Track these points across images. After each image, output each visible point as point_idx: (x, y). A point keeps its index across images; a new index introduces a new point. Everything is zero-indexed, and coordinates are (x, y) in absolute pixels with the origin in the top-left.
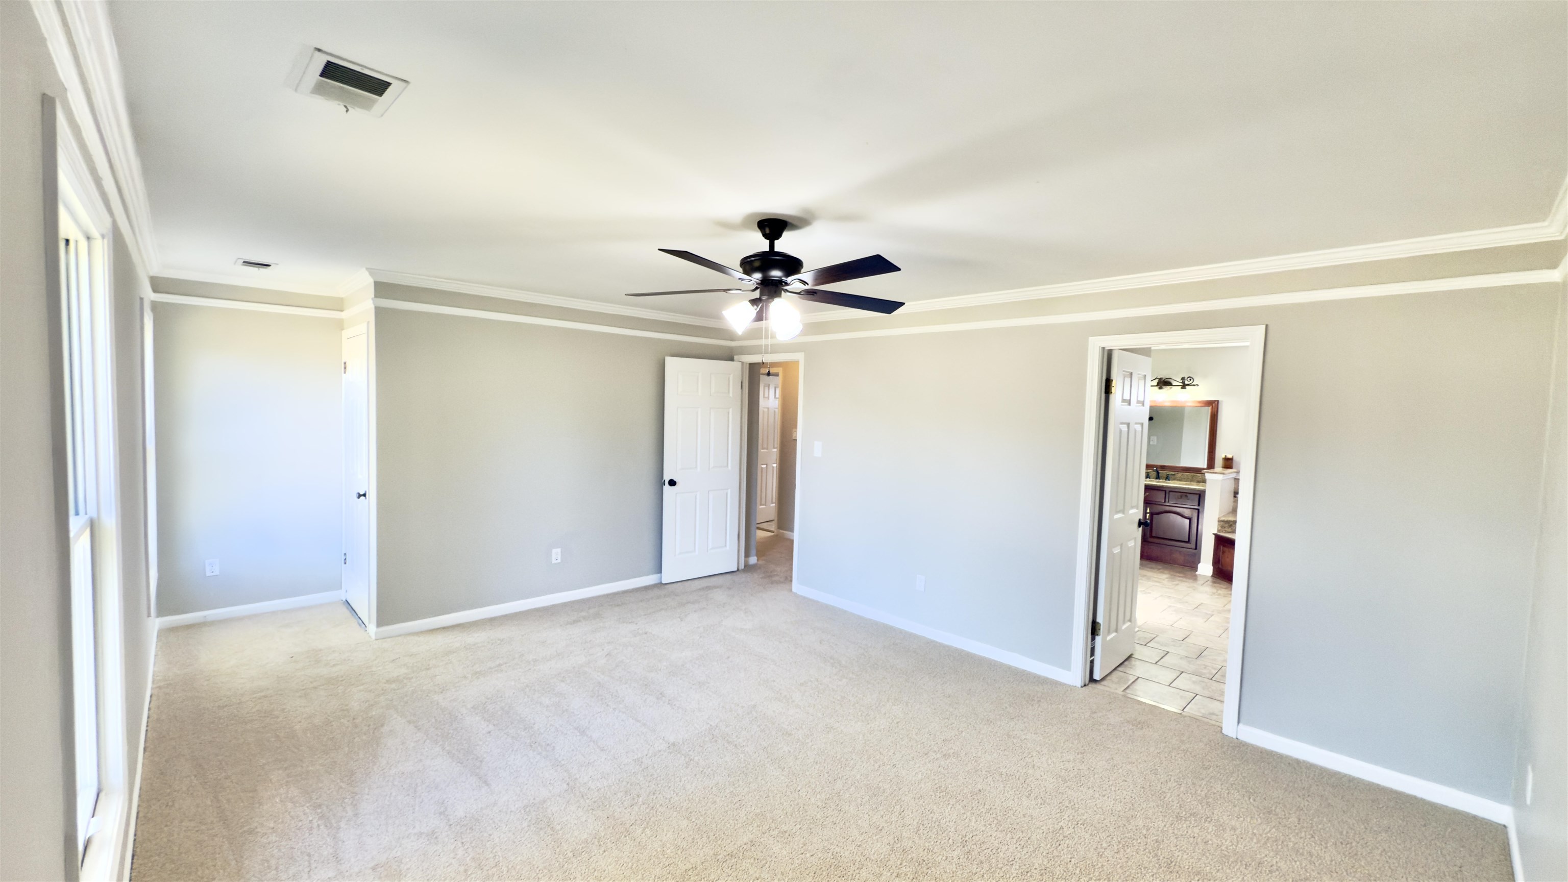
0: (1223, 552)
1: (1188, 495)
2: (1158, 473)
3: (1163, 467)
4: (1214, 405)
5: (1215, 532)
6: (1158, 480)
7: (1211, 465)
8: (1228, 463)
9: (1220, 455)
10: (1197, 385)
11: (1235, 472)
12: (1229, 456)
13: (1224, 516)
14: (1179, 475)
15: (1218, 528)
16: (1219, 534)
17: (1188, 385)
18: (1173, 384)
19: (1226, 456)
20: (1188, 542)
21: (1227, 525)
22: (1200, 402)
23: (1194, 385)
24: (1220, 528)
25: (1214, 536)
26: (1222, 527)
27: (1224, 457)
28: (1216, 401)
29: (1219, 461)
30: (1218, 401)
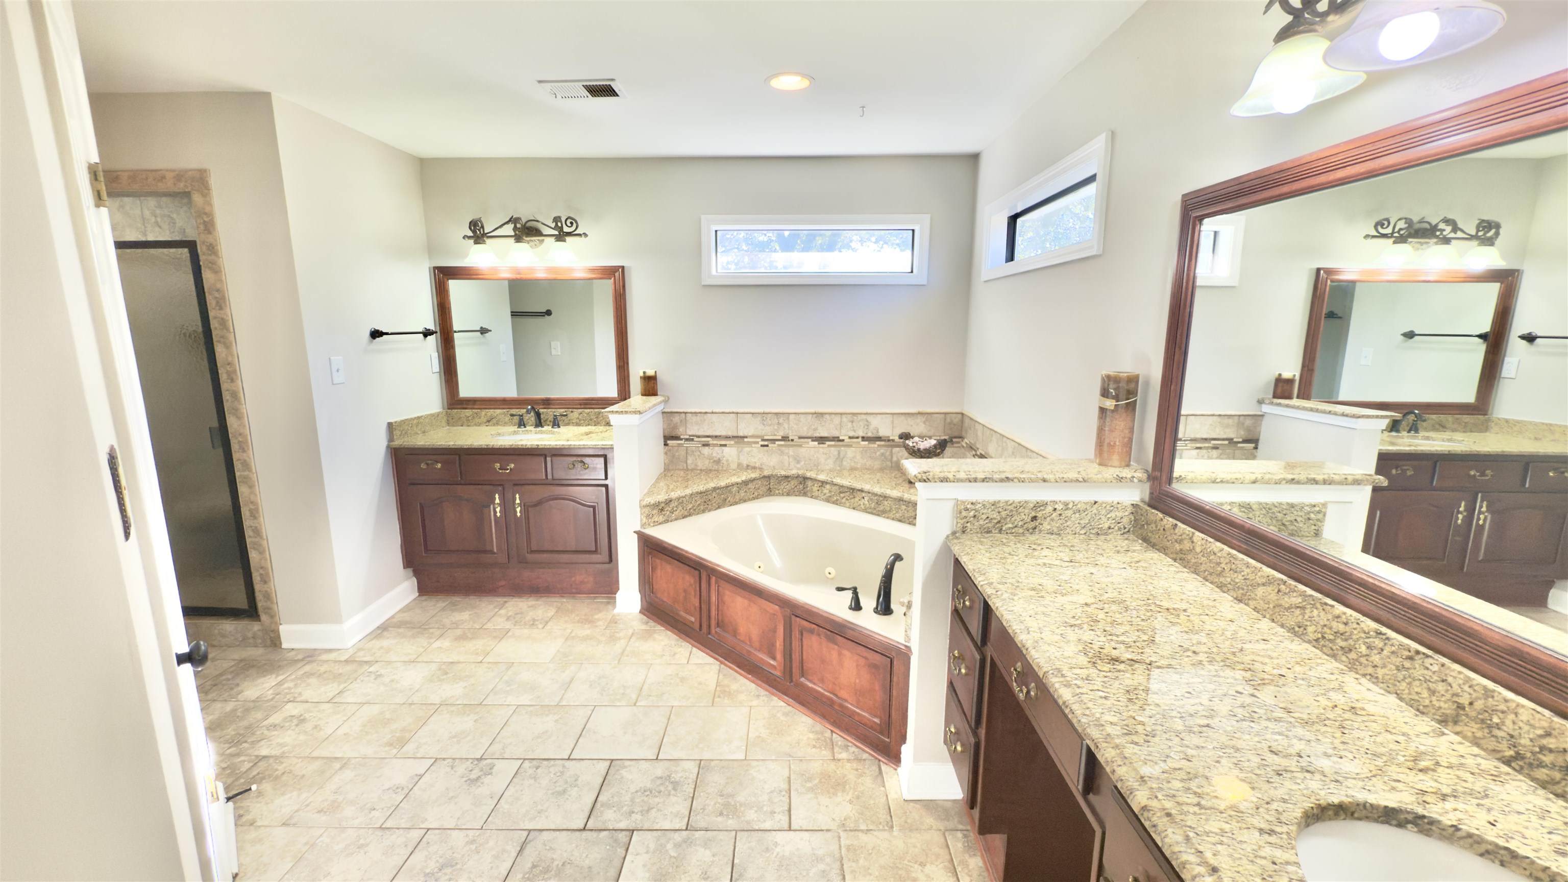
0: (654, 569)
1: (587, 460)
2: (538, 415)
3: (547, 403)
4: (617, 274)
5: (638, 528)
6: (540, 429)
7: (624, 394)
8: (650, 385)
9: (637, 369)
10: (586, 235)
11: (661, 402)
12: (650, 373)
13: (650, 493)
14: (575, 414)
15: (641, 520)
16: (643, 530)
17: (569, 234)
18: (544, 233)
19: (644, 373)
20: (595, 552)
21: (655, 512)
22: (593, 270)
23: (579, 235)
24: (645, 520)
25: (636, 536)
26: (648, 516)
27: (642, 374)
28: (619, 267)
29: (636, 385)
30: (623, 267)
